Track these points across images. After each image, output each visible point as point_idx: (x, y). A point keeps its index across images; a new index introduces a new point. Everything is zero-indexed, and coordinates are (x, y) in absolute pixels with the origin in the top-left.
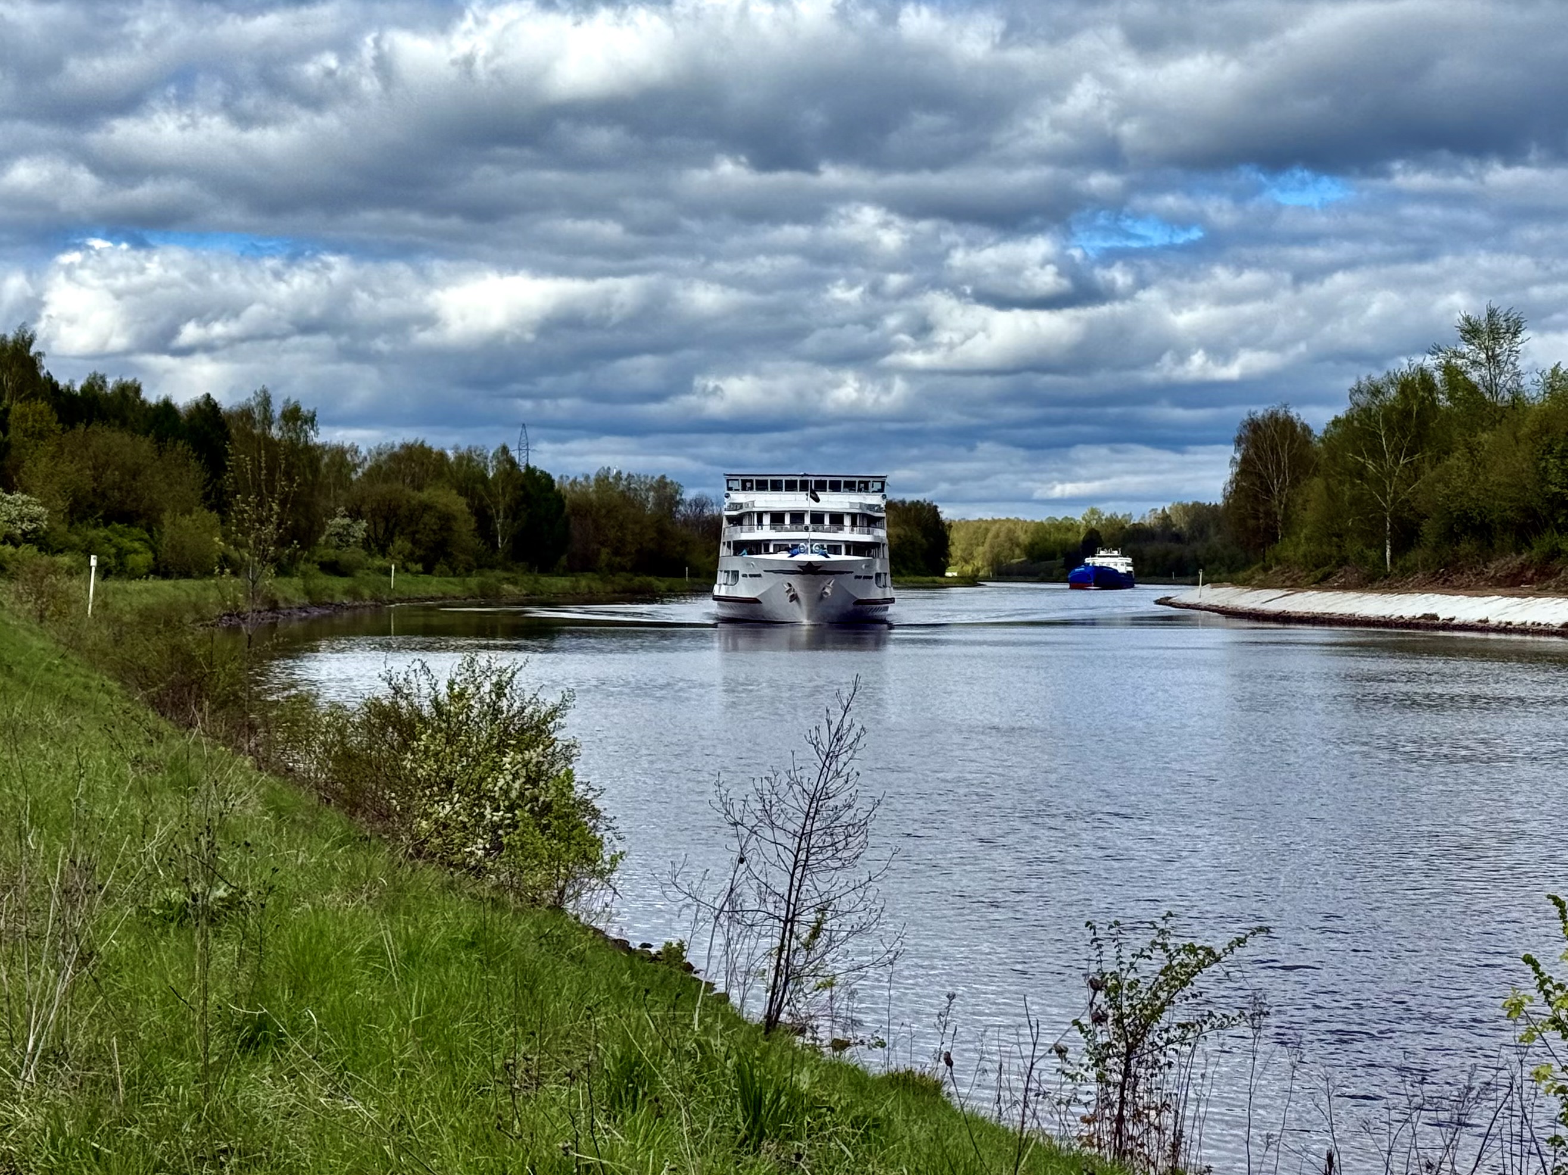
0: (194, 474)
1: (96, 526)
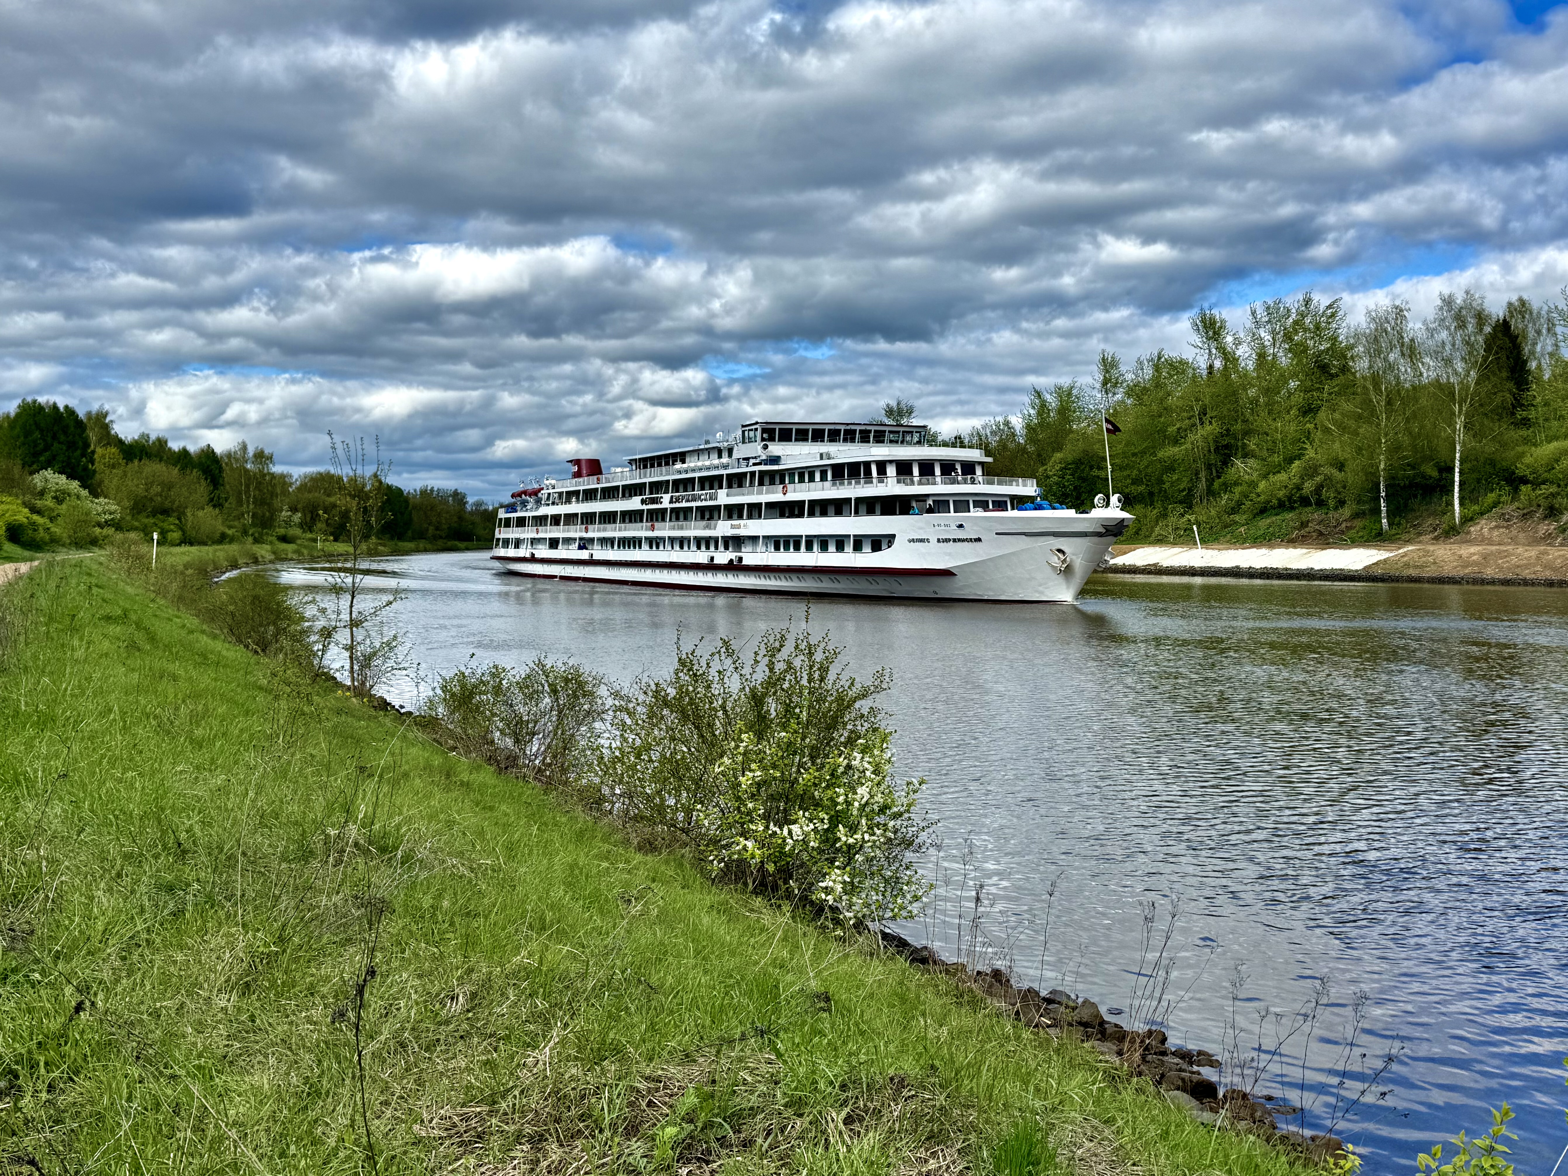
0: (202, 489)
1: (148, 517)
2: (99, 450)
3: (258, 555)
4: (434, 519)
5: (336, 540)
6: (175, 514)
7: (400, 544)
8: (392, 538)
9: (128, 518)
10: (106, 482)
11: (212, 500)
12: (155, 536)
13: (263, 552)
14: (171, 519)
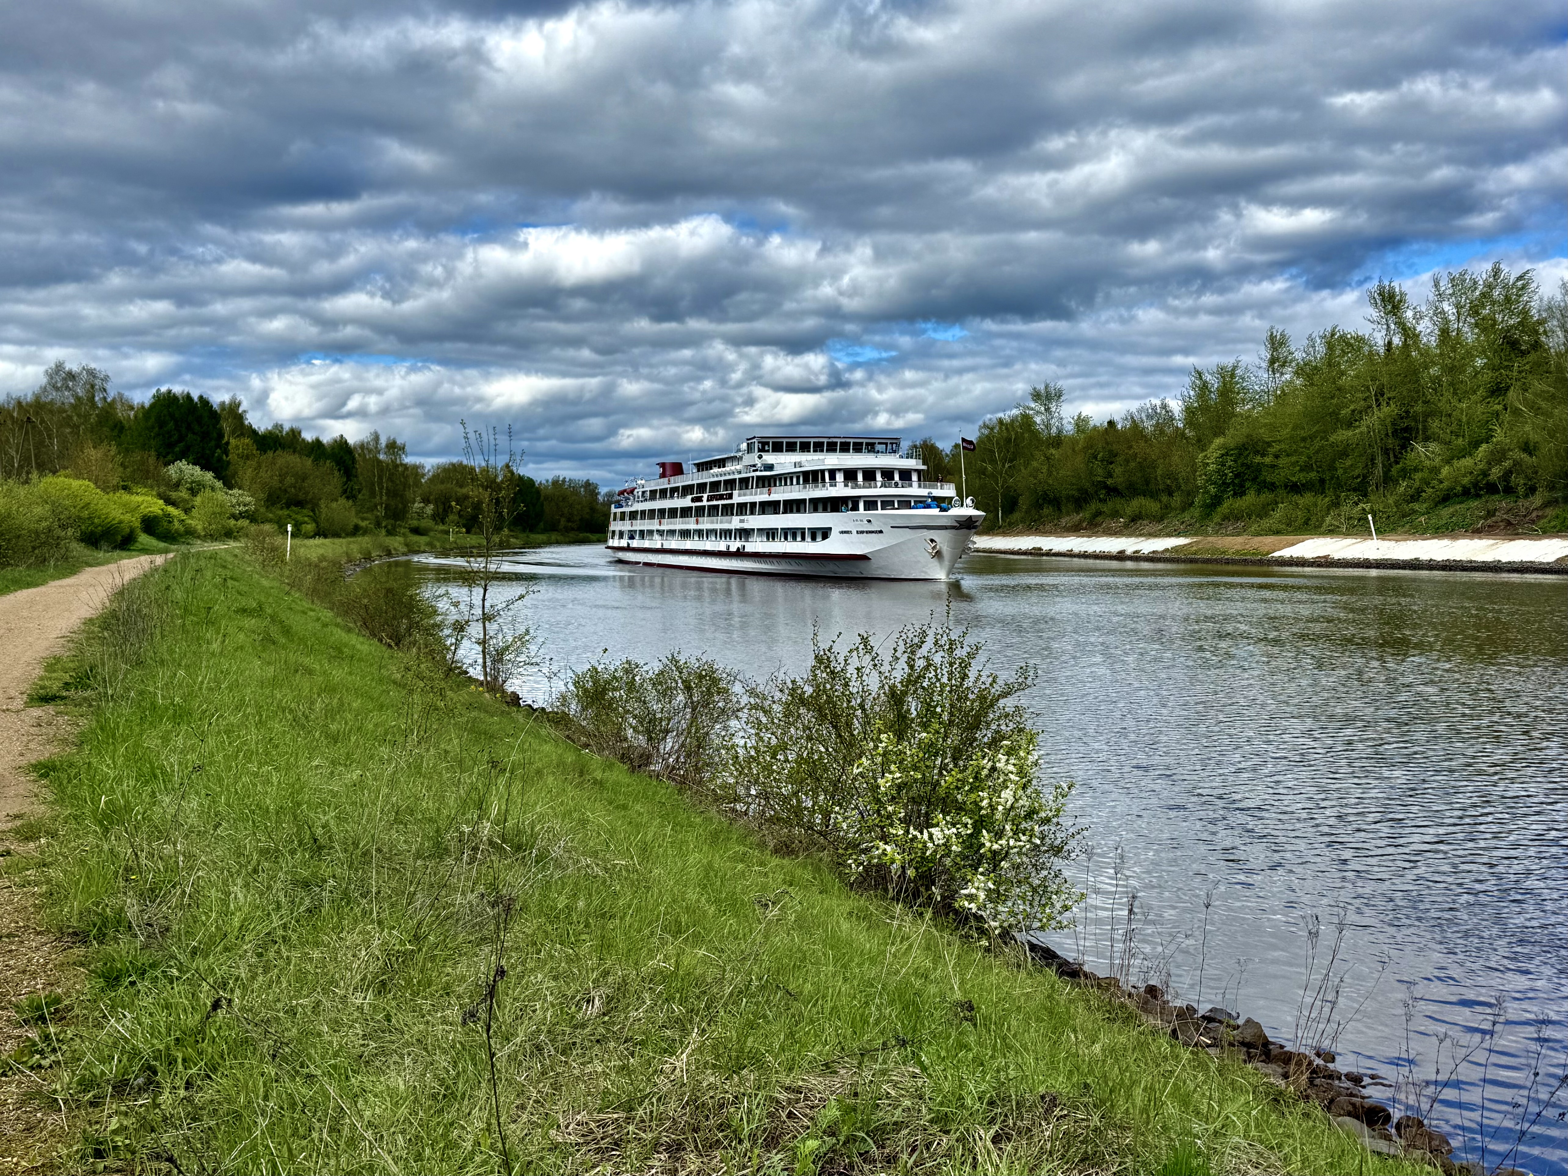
0: (336, 480)
1: (282, 509)
2: (233, 441)
3: (391, 547)
4: (566, 511)
5: (468, 532)
6: (309, 506)
7: (532, 536)
8: (524, 531)
9: (263, 510)
10: (240, 473)
11: (345, 492)
12: (289, 528)
13: (396, 545)
14: (305, 511)
